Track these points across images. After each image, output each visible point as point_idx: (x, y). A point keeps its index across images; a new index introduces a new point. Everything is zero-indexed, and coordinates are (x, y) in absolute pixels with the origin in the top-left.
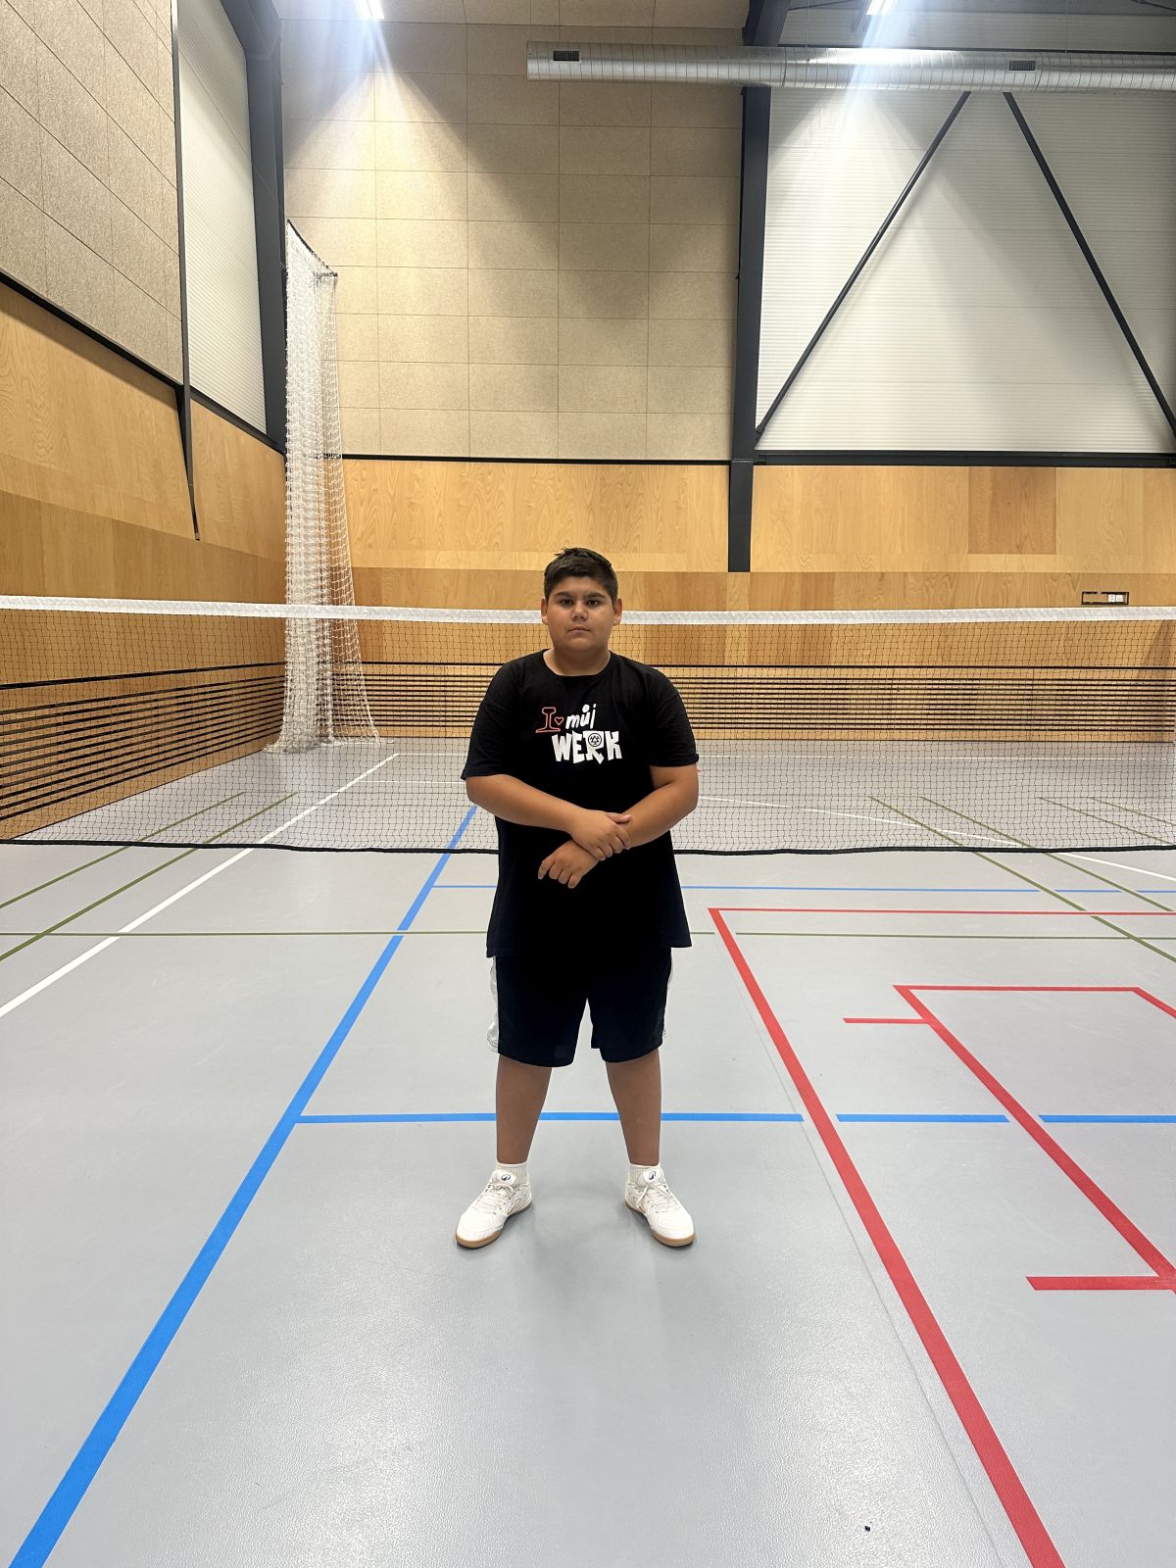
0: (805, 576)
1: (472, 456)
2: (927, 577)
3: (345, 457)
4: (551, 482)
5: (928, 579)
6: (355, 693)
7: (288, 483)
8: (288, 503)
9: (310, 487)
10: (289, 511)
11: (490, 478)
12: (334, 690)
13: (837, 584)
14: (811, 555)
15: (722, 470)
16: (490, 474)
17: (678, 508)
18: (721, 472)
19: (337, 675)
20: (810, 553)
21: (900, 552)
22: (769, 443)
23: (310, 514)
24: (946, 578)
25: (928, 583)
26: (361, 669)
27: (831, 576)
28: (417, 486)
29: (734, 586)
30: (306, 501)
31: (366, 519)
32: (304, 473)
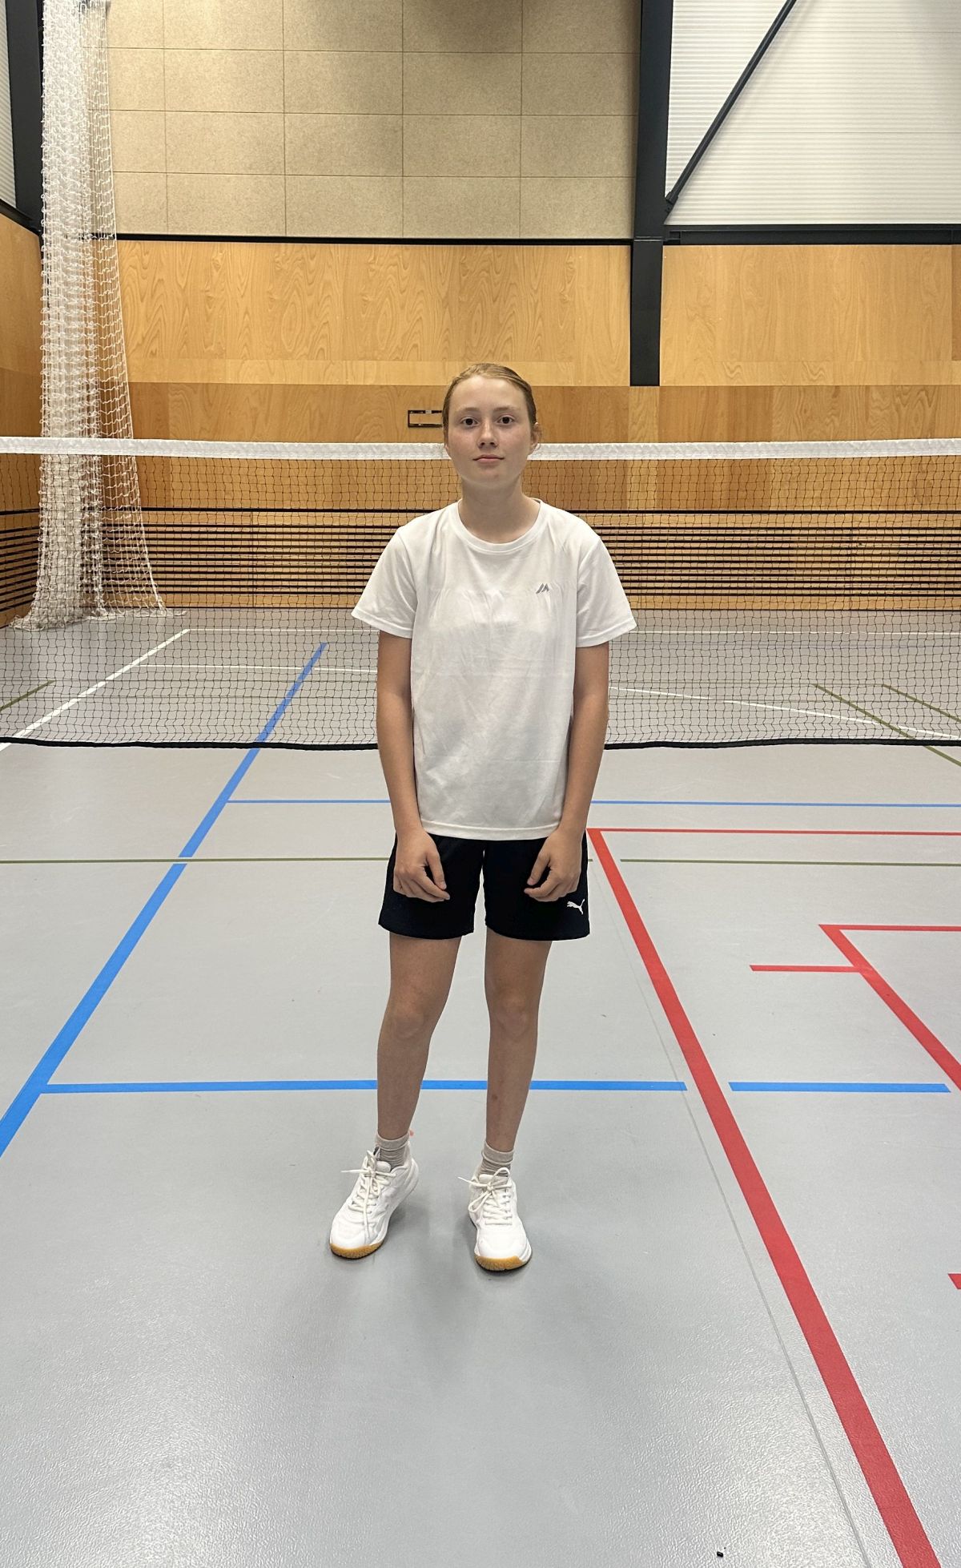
0: (734, 391)
1: (289, 235)
2: (898, 392)
3: (121, 237)
4: (394, 269)
5: (899, 395)
6: (134, 549)
7: (44, 273)
8: (44, 298)
9: (74, 278)
10: (45, 309)
11: (313, 263)
12: (105, 546)
13: (776, 402)
14: (741, 364)
15: (622, 251)
16: (312, 259)
17: (564, 301)
18: (620, 253)
19: (110, 525)
20: (740, 360)
21: (860, 359)
22: (684, 215)
23: (74, 313)
24: (923, 393)
25: (898, 400)
26: (141, 517)
27: (768, 390)
28: (216, 274)
29: (638, 404)
30: (68, 296)
31: (148, 320)
32: (66, 260)
